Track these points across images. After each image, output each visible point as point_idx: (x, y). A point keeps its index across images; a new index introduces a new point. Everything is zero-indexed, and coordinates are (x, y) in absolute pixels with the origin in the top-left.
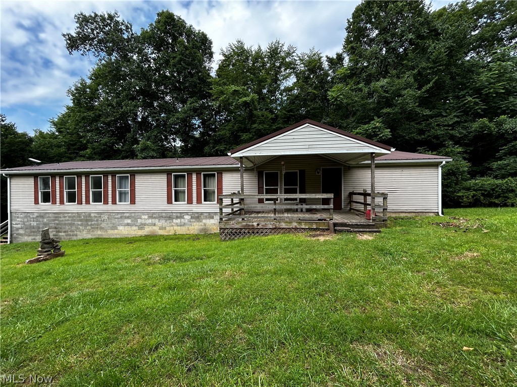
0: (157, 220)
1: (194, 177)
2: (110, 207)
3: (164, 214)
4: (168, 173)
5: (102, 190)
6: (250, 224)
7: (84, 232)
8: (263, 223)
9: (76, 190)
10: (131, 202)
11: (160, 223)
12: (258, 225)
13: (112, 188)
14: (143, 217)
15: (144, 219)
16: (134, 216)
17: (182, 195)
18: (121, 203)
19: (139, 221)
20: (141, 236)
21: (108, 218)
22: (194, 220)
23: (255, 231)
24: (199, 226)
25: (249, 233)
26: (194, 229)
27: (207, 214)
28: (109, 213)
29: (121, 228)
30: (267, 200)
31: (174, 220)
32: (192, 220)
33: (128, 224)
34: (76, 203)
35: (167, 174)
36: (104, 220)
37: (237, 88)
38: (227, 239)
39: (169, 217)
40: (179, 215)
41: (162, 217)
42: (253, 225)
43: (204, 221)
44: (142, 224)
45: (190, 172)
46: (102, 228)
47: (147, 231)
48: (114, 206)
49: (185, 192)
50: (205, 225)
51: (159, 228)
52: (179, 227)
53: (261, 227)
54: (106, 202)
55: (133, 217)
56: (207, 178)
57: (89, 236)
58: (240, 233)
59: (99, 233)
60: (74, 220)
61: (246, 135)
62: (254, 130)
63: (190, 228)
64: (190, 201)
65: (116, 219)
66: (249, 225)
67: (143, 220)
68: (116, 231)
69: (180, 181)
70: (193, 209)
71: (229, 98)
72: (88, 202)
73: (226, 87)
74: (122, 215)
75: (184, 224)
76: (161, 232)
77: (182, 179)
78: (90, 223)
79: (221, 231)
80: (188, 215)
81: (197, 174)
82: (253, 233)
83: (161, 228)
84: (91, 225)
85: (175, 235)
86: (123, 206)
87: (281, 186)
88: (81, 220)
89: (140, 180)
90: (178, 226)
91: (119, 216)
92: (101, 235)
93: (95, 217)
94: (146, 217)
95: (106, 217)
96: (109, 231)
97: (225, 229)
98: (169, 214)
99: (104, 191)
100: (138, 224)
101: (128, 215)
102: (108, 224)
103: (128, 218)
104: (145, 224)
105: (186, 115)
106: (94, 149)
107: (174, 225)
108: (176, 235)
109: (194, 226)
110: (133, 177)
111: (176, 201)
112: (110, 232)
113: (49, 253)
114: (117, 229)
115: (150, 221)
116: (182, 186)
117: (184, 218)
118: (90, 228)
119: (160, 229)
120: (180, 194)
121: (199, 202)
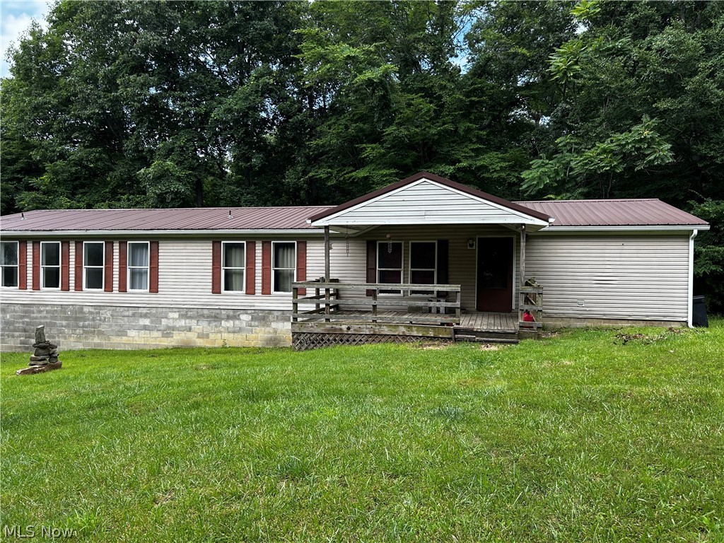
0: (194, 321)
1: (259, 248)
2: (116, 296)
3: (206, 312)
4: (215, 240)
5: (103, 267)
6: (338, 327)
7: (72, 339)
8: (356, 327)
9: (60, 266)
10: (150, 288)
11: (200, 326)
12: (349, 329)
13: (120, 264)
14: (171, 315)
15: (173, 319)
16: (156, 314)
17: (238, 278)
18: (133, 290)
19: (164, 321)
20: (167, 349)
21: (112, 315)
22: (256, 323)
23: (345, 339)
24: (265, 333)
25: (335, 340)
26: (256, 339)
27: (280, 313)
28: (113, 307)
29: (132, 333)
30: (382, 291)
31: (223, 322)
32: (253, 323)
33: (145, 328)
34: (60, 288)
35: (214, 243)
36: (105, 318)
37: (354, 52)
38: (303, 348)
39: (215, 316)
40: (231, 313)
41: (203, 316)
42: (341, 329)
43: (274, 325)
44: (168, 328)
45: (252, 239)
46: (101, 333)
47: (176, 339)
48: (123, 295)
49: (243, 274)
50: (275, 332)
51: (197, 334)
52: (232, 335)
53: (353, 332)
54: (109, 289)
55: (154, 315)
56: (281, 251)
57: (80, 346)
58: (322, 340)
59: (96, 340)
60: (55, 318)
61: (373, 149)
62: (390, 138)
63: (250, 336)
64: (251, 291)
65: (126, 319)
66: (336, 329)
67: (171, 321)
68: (124, 338)
69: (235, 255)
70: (256, 304)
71: (336, 72)
72: (78, 287)
73: (331, 47)
74: (136, 312)
75: (240, 330)
76: (200, 343)
77: (238, 251)
78: (81, 324)
79: (295, 336)
80: (247, 313)
81: (263, 243)
82: (341, 340)
83: (201, 336)
84: (83, 327)
85: (223, 347)
86: (138, 296)
87: (406, 269)
88: (66, 319)
89: (168, 253)
90: (229, 332)
91: (130, 313)
92: (100, 344)
93: (91, 313)
94: (176, 315)
95: (108, 314)
96: (114, 337)
97: (300, 334)
98: (214, 311)
99: (105, 268)
100: (162, 328)
101: (145, 311)
102: (111, 326)
103: (145, 316)
104: (174, 328)
105: (246, 104)
106: (55, 173)
107: (222, 330)
108: (226, 348)
109: (256, 333)
110: (156, 245)
111: (226, 289)
112: (115, 340)
113: (45, 362)
114: (126, 335)
115: (182, 323)
116: (238, 263)
117: (239, 319)
118: (81, 332)
119: (198, 337)
120: (234, 276)
121: (266, 291)
